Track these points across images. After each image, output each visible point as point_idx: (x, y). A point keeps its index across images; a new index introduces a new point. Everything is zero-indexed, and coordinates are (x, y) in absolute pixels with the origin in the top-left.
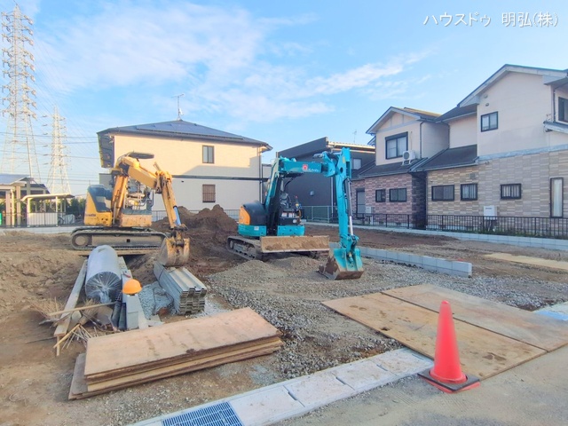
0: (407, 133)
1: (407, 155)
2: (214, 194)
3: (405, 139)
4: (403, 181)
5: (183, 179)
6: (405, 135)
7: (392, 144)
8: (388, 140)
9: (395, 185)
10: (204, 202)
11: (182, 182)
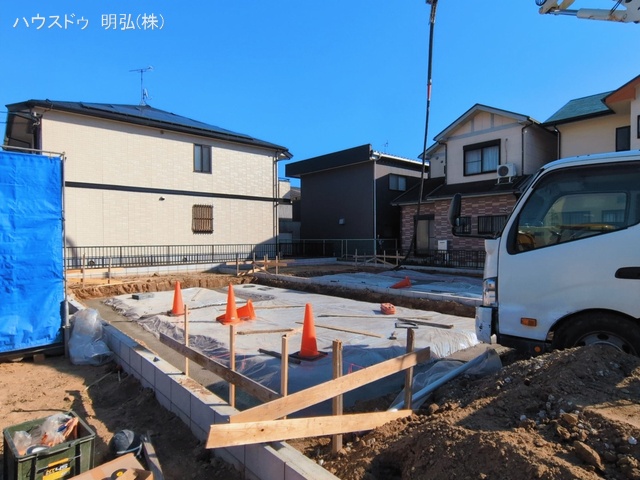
0: (499, 140)
1: (504, 170)
2: (212, 219)
3: (496, 149)
4: (501, 206)
5: (164, 196)
6: (496, 143)
7: (474, 157)
8: (467, 149)
9: (487, 211)
10: (196, 232)
11: (162, 199)
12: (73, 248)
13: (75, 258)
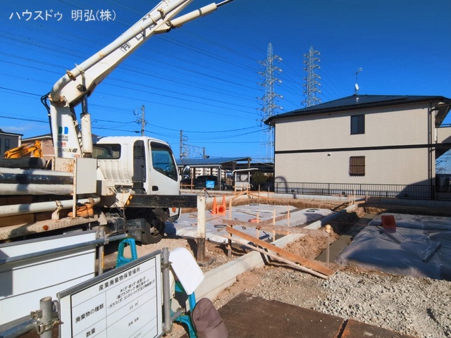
2: (364, 166)
5: (330, 153)
10: (351, 174)
11: (329, 155)
12: (286, 183)
13: (286, 188)
